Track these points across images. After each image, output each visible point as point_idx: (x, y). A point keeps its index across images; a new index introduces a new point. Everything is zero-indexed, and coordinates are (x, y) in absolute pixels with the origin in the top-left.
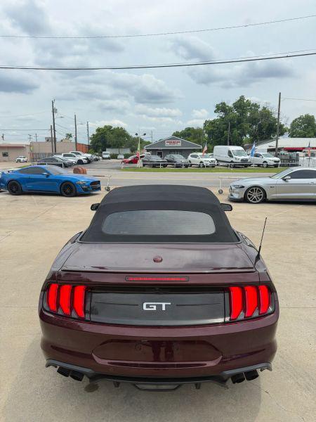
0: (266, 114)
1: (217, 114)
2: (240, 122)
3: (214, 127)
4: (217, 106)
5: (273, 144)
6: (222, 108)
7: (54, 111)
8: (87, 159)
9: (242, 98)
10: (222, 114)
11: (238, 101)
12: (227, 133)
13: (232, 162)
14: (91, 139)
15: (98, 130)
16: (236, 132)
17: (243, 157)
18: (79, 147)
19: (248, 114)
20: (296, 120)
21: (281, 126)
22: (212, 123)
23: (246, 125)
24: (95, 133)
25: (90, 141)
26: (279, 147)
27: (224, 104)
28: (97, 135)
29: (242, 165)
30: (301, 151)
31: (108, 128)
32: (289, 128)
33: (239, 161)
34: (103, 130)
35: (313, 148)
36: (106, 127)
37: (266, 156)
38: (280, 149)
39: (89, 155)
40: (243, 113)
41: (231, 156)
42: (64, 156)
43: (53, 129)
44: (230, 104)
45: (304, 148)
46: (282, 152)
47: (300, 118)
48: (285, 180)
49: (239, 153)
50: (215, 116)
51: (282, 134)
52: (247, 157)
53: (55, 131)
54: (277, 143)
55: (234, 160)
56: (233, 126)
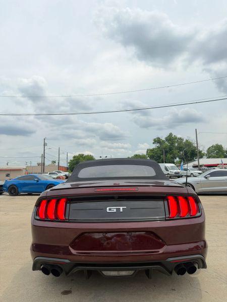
0: (188, 144)
1: (155, 145)
2: (171, 149)
3: (153, 153)
4: (154, 140)
5: (196, 163)
6: (157, 141)
7: (45, 145)
8: (66, 175)
9: (171, 134)
10: (158, 145)
11: (169, 136)
12: (163, 157)
13: (168, 174)
14: (69, 163)
15: (74, 157)
16: (169, 156)
17: (175, 171)
18: (60, 168)
19: (176, 144)
20: (210, 148)
21: (200, 152)
22: (152, 150)
23: (176, 151)
24: (72, 159)
25: (68, 165)
26: (200, 164)
27: (159, 138)
28: (73, 160)
29: (176, 176)
30: (216, 166)
31: (82, 156)
32: (206, 153)
33: (173, 173)
34: (77, 157)
35: (224, 164)
36: (79, 155)
37: (192, 170)
38: (201, 166)
39: (67, 173)
40: (172, 144)
41: (167, 170)
42: (50, 174)
43: (43, 157)
44: (164, 139)
45: (218, 164)
46: (204, 167)
47: (212, 147)
48: (206, 178)
49: (172, 168)
50: (154, 146)
51: (201, 157)
52: (179, 171)
53: (44, 157)
54: (199, 162)
55: (170, 173)
56: (166, 152)
